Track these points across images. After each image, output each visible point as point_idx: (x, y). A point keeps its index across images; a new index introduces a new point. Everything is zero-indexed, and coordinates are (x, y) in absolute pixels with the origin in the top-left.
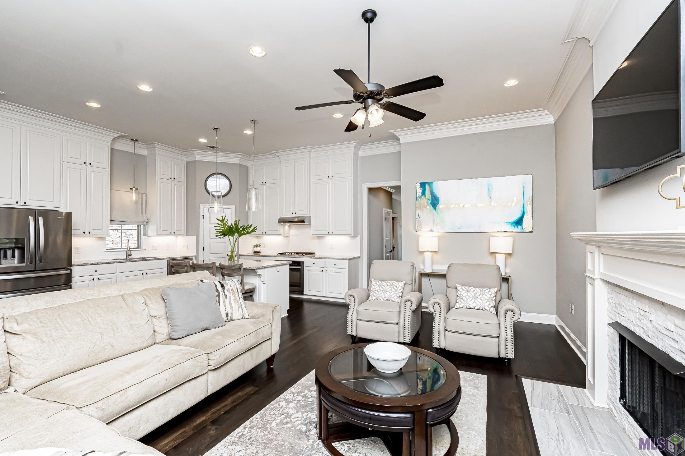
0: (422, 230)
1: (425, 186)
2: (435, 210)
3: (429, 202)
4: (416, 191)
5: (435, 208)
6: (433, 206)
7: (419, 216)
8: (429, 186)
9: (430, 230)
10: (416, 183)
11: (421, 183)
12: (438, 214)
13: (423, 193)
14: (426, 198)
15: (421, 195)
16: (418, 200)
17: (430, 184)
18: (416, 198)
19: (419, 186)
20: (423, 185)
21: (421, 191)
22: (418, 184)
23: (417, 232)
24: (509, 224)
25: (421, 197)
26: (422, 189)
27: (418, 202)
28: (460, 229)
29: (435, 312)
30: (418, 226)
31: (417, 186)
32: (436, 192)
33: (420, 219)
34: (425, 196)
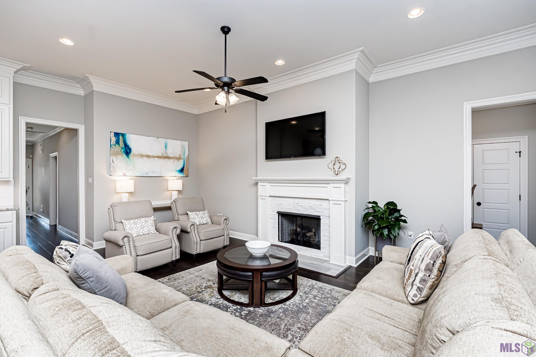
0: (116, 174)
1: (119, 136)
2: (128, 158)
3: (123, 151)
4: (111, 139)
5: (128, 156)
6: (126, 155)
7: (113, 162)
8: (123, 137)
9: (124, 175)
10: (111, 132)
11: (115, 133)
12: (130, 161)
13: (118, 142)
14: (120, 147)
15: (115, 143)
16: (113, 147)
17: (123, 135)
18: (111, 145)
19: (113, 135)
20: (117, 135)
21: (115, 140)
22: (112, 133)
23: (111, 176)
24: (177, 171)
25: (115, 145)
26: (116, 138)
27: (112, 149)
28: (147, 174)
29: (192, 231)
30: (112, 171)
31: (111, 135)
32: (129, 143)
33: (114, 165)
34: (119, 145)
